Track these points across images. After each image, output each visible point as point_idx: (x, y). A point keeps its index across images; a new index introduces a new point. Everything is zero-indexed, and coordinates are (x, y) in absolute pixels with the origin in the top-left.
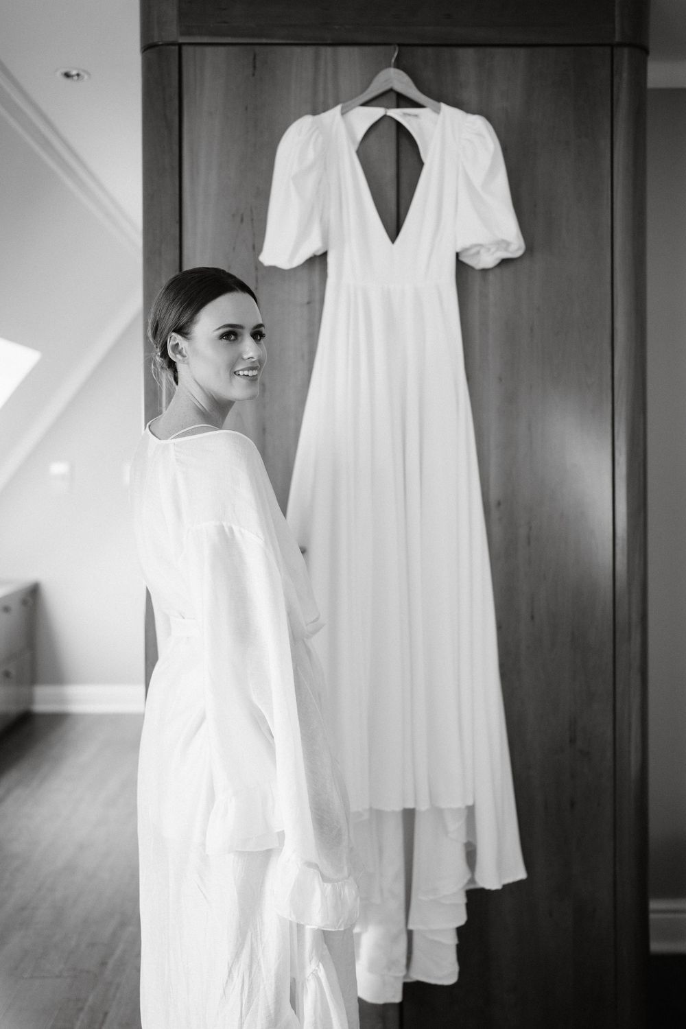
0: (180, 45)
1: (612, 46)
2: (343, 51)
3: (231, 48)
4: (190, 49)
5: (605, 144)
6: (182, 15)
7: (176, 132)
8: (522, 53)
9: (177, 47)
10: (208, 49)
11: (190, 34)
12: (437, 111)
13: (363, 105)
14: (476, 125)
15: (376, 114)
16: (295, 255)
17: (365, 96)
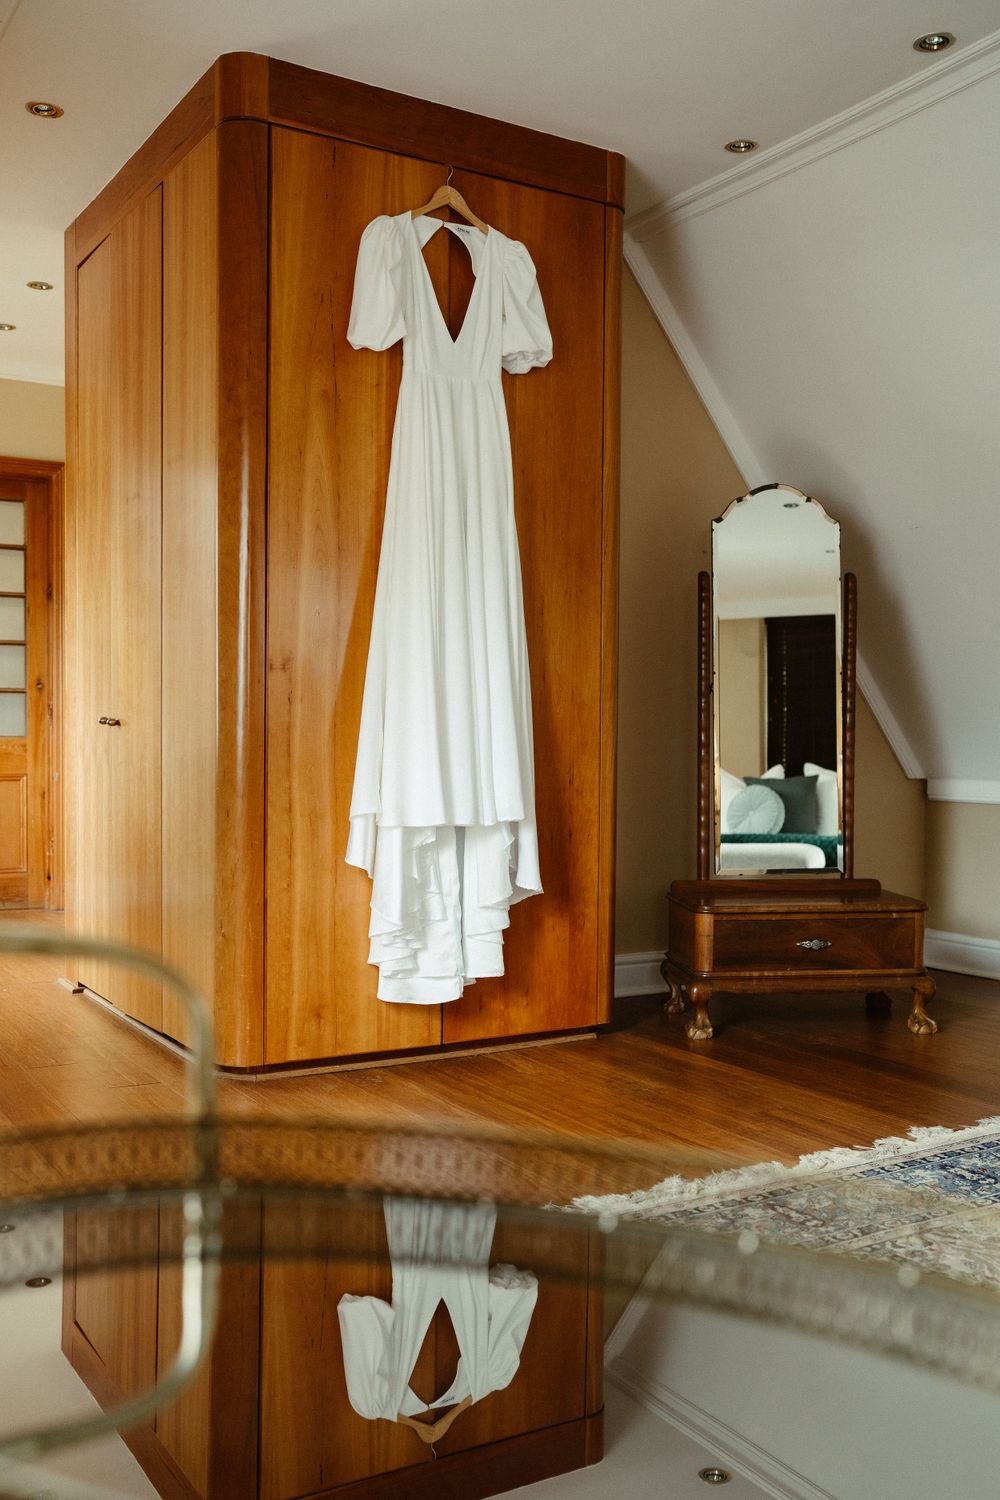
0: (270, 124)
1: (605, 204)
2: (408, 161)
3: (314, 137)
4: (279, 129)
5: (600, 284)
6: (273, 96)
7: (265, 206)
8: (542, 194)
9: (267, 126)
10: (295, 134)
11: (277, 115)
12: (486, 233)
13: (426, 215)
14: (519, 249)
15: (437, 224)
16: (384, 340)
17: (430, 207)
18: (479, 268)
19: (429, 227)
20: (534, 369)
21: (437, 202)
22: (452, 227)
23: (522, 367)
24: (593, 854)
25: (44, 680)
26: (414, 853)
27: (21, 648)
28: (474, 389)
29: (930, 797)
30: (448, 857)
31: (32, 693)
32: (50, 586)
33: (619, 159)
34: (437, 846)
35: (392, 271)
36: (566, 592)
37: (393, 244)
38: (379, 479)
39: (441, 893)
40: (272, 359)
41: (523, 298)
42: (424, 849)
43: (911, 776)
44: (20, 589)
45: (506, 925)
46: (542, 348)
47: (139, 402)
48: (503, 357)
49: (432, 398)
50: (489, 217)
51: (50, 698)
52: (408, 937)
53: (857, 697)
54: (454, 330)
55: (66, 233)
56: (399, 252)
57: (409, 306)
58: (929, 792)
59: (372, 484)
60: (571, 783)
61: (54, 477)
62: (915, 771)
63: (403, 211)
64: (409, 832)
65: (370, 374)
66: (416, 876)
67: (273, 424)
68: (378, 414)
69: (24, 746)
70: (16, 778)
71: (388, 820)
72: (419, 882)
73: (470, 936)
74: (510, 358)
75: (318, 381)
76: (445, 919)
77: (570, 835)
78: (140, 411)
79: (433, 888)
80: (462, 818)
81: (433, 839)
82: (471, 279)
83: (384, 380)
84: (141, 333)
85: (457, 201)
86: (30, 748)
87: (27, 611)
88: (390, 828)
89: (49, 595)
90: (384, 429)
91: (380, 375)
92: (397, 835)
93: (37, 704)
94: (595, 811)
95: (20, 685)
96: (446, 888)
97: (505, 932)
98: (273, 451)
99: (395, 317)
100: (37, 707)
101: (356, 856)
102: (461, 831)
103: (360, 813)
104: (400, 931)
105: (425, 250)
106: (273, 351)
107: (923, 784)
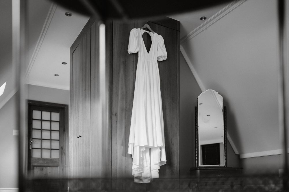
1: (177, 30)
12: (154, 33)
13: (143, 29)
14: (161, 36)
15: (145, 31)
16: (135, 51)
17: (143, 28)
18: (153, 40)
19: (143, 31)
20: (164, 61)
21: (144, 27)
22: (147, 32)
23: (161, 60)
24: (176, 158)
25: (63, 147)
26: (141, 152)
27: (58, 141)
28: (152, 62)
29: (240, 158)
30: (148, 154)
31: (61, 150)
32: (64, 129)
33: (179, 22)
34: (145, 151)
35: (137, 37)
36: (170, 105)
37: (137, 33)
38: (134, 80)
39: (146, 161)
40: (113, 55)
41: (161, 46)
42: (143, 152)
43: (236, 154)
44: (58, 130)
45: (159, 168)
46: (165, 55)
47: (86, 72)
48: (158, 57)
49: (144, 64)
50: (155, 31)
51: (64, 151)
52: (140, 169)
53: (227, 140)
54: (148, 51)
55: (70, 48)
56: (138, 34)
57: (140, 45)
58: (240, 157)
59: (132, 81)
60: (171, 143)
61: (65, 107)
62: (237, 153)
63: (138, 28)
64: (141, 147)
65: (132, 59)
66: (142, 157)
67: (113, 67)
68: (134, 67)
69: (59, 160)
70: (57, 166)
71: (136, 144)
72: (142, 158)
73: (152, 170)
74: (159, 58)
75: (122, 60)
76: (147, 167)
77: (171, 153)
78: (86, 74)
79: (145, 160)
80: (151, 145)
81: (145, 150)
82: (151, 42)
83: (135, 60)
84: (86, 59)
85: (148, 27)
86: (60, 160)
87: (60, 134)
88: (137, 146)
89: (64, 131)
90: (135, 70)
91: (134, 59)
92: (138, 147)
93: (61, 152)
94: (176, 149)
95: (58, 148)
96: (147, 160)
97: (159, 169)
98: (113, 72)
99: (137, 47)
100: (62, 152)
101: (130, 152)
102: (150, 149)
103: (131, 142)
104: (138, 167)
105: (142, 36)
106: (113, 53)
107: (239, 156)
